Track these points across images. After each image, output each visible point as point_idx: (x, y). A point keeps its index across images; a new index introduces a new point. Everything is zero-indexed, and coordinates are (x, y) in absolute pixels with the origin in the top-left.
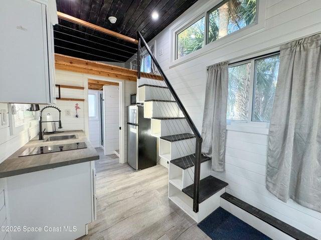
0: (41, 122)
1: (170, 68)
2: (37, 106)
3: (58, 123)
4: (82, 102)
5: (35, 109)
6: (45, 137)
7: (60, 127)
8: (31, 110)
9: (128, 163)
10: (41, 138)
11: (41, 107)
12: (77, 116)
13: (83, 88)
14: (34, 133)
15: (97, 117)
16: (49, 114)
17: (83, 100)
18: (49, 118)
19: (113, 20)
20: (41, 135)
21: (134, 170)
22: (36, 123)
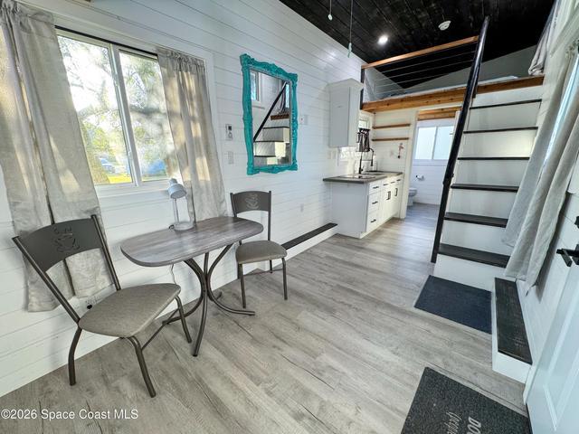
0: (361, 160)
12: (399, 157)
13: (409, 125)
17: (408, 138)
19: (445, 25)
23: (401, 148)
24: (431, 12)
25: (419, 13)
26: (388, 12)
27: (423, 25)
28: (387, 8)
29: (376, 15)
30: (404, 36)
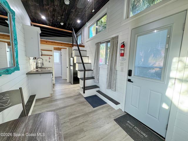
0: (37, 63)
1: (87, 42)
2: (36, 58)
3: (42, 64)
4: (51, 56)
5: (35, 58)
6: (38, 68)
7: (43, 65)
8: (34, 59)
9: (70, 82)
10: (37, 69)
11: (37, 58)
12: (49, 62)
13: (52, 51)
14: (35, 67)
15: (60, 63)
16: (39, 61)
17: (52, 55)
18: (39, 62)
19: (62, 24)
20: (37, 68)
21: (72, 84)
22: (35, 63)
23: (50, 58)
24: (61, 18)
25: (59, 16)
26: (52, 10)
27: (58, 20)
28: (52, 8)
29: (47, 8)
30: (50, 20)
